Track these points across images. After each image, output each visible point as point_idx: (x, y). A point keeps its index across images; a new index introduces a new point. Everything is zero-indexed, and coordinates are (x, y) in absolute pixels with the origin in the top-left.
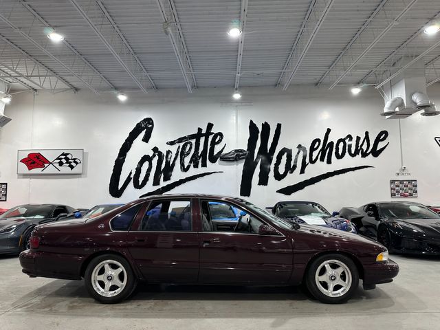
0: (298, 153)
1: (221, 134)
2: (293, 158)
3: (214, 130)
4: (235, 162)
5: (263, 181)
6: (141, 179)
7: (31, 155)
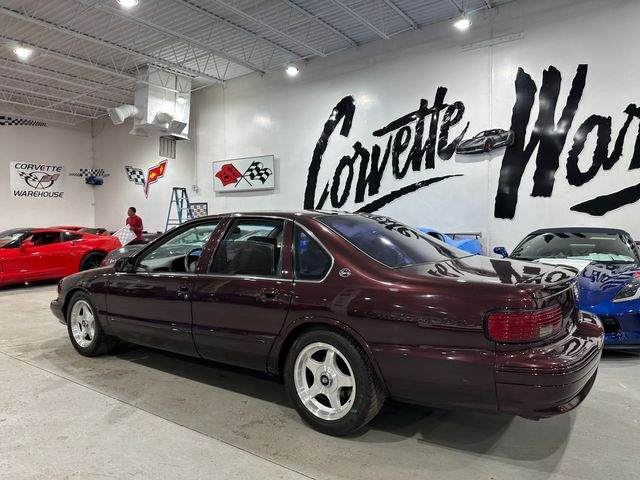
0: (627, 125)
1: (460, 106)
2: (614, 136)
3: (449, 100)
4: (486, 156)
5: (543, 188)
6: (340, 193)
7: (224, 167)
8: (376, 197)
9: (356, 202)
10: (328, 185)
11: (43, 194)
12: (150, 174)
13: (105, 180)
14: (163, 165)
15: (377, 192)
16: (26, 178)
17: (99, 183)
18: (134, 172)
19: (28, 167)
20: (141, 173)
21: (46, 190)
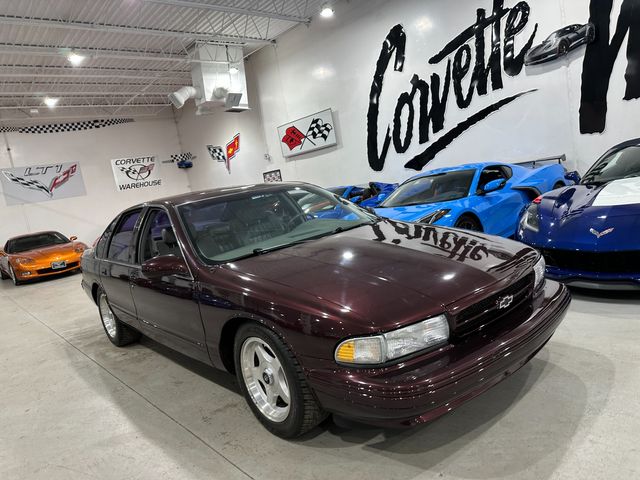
7: (288, 131)
8: (442, 133)
9: (421, 142)
10: (389, 129)
11: (144, 185)
12: (228, 150)
13: (194, 162)
14: (237, 139)
15: (442, 127)
16: (127, 172)
17: (189, 166)
18: (215, 151)
19: (126, 162)
20: (221, 150)
21: (146, 180)
